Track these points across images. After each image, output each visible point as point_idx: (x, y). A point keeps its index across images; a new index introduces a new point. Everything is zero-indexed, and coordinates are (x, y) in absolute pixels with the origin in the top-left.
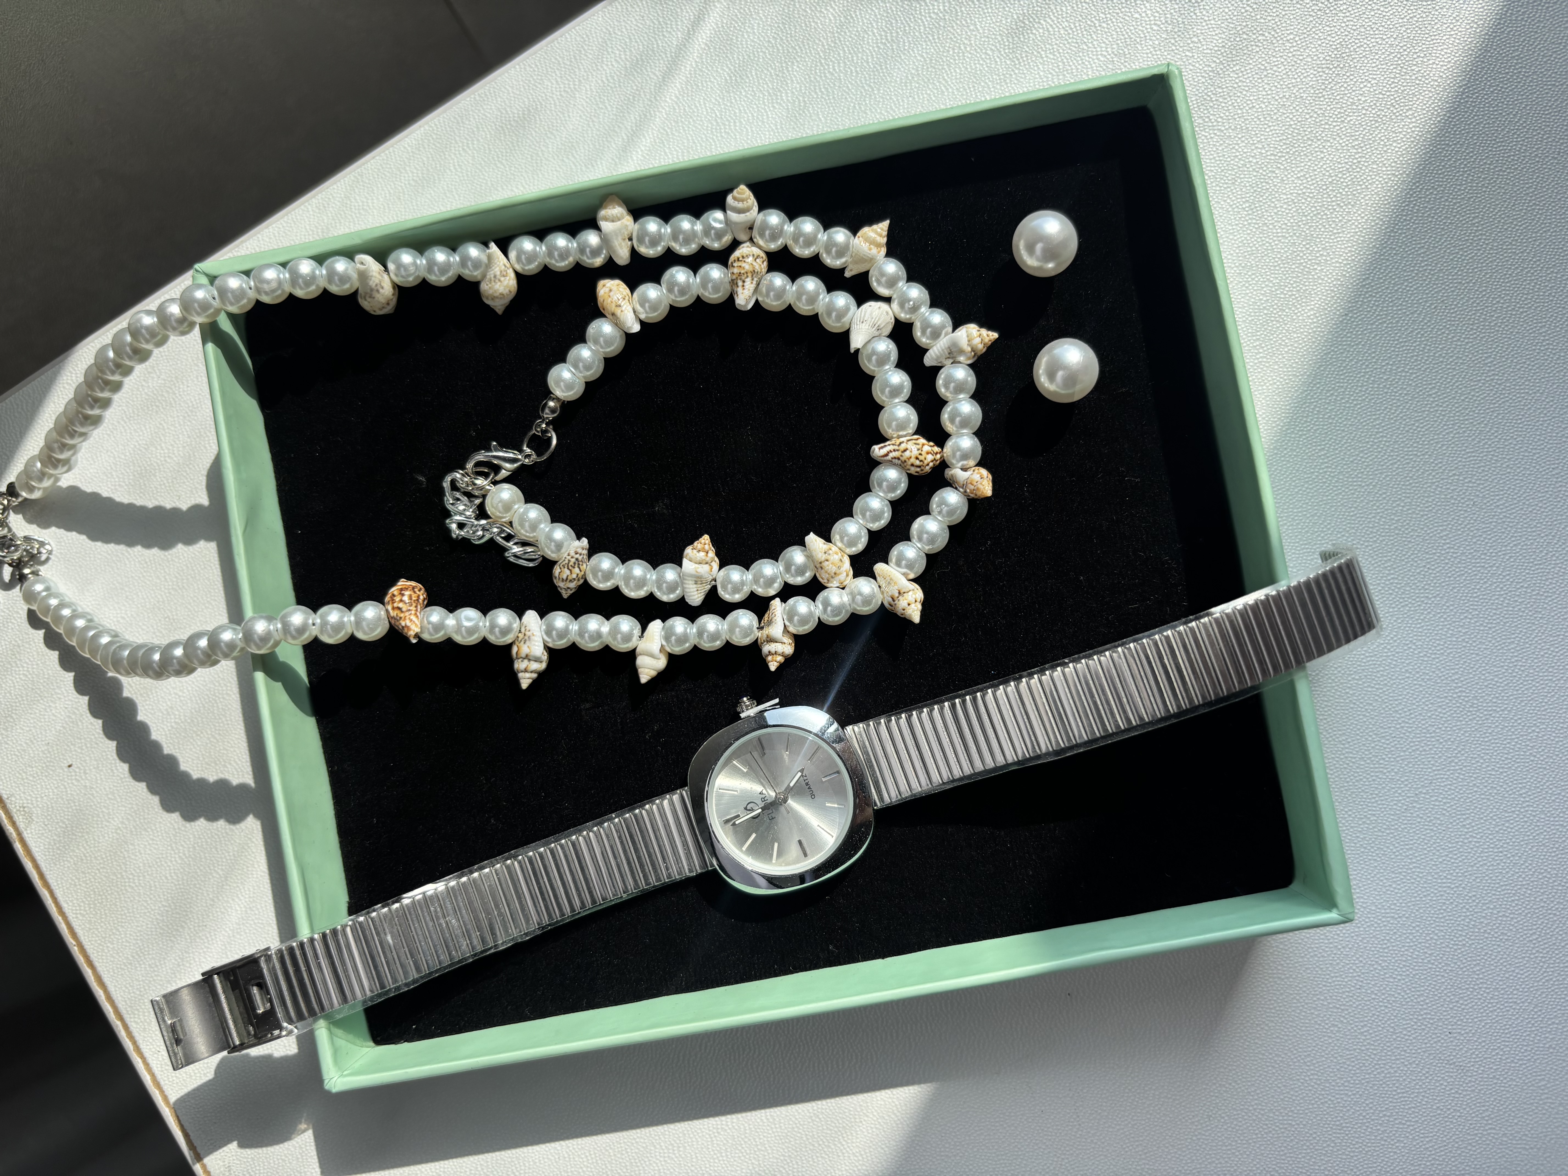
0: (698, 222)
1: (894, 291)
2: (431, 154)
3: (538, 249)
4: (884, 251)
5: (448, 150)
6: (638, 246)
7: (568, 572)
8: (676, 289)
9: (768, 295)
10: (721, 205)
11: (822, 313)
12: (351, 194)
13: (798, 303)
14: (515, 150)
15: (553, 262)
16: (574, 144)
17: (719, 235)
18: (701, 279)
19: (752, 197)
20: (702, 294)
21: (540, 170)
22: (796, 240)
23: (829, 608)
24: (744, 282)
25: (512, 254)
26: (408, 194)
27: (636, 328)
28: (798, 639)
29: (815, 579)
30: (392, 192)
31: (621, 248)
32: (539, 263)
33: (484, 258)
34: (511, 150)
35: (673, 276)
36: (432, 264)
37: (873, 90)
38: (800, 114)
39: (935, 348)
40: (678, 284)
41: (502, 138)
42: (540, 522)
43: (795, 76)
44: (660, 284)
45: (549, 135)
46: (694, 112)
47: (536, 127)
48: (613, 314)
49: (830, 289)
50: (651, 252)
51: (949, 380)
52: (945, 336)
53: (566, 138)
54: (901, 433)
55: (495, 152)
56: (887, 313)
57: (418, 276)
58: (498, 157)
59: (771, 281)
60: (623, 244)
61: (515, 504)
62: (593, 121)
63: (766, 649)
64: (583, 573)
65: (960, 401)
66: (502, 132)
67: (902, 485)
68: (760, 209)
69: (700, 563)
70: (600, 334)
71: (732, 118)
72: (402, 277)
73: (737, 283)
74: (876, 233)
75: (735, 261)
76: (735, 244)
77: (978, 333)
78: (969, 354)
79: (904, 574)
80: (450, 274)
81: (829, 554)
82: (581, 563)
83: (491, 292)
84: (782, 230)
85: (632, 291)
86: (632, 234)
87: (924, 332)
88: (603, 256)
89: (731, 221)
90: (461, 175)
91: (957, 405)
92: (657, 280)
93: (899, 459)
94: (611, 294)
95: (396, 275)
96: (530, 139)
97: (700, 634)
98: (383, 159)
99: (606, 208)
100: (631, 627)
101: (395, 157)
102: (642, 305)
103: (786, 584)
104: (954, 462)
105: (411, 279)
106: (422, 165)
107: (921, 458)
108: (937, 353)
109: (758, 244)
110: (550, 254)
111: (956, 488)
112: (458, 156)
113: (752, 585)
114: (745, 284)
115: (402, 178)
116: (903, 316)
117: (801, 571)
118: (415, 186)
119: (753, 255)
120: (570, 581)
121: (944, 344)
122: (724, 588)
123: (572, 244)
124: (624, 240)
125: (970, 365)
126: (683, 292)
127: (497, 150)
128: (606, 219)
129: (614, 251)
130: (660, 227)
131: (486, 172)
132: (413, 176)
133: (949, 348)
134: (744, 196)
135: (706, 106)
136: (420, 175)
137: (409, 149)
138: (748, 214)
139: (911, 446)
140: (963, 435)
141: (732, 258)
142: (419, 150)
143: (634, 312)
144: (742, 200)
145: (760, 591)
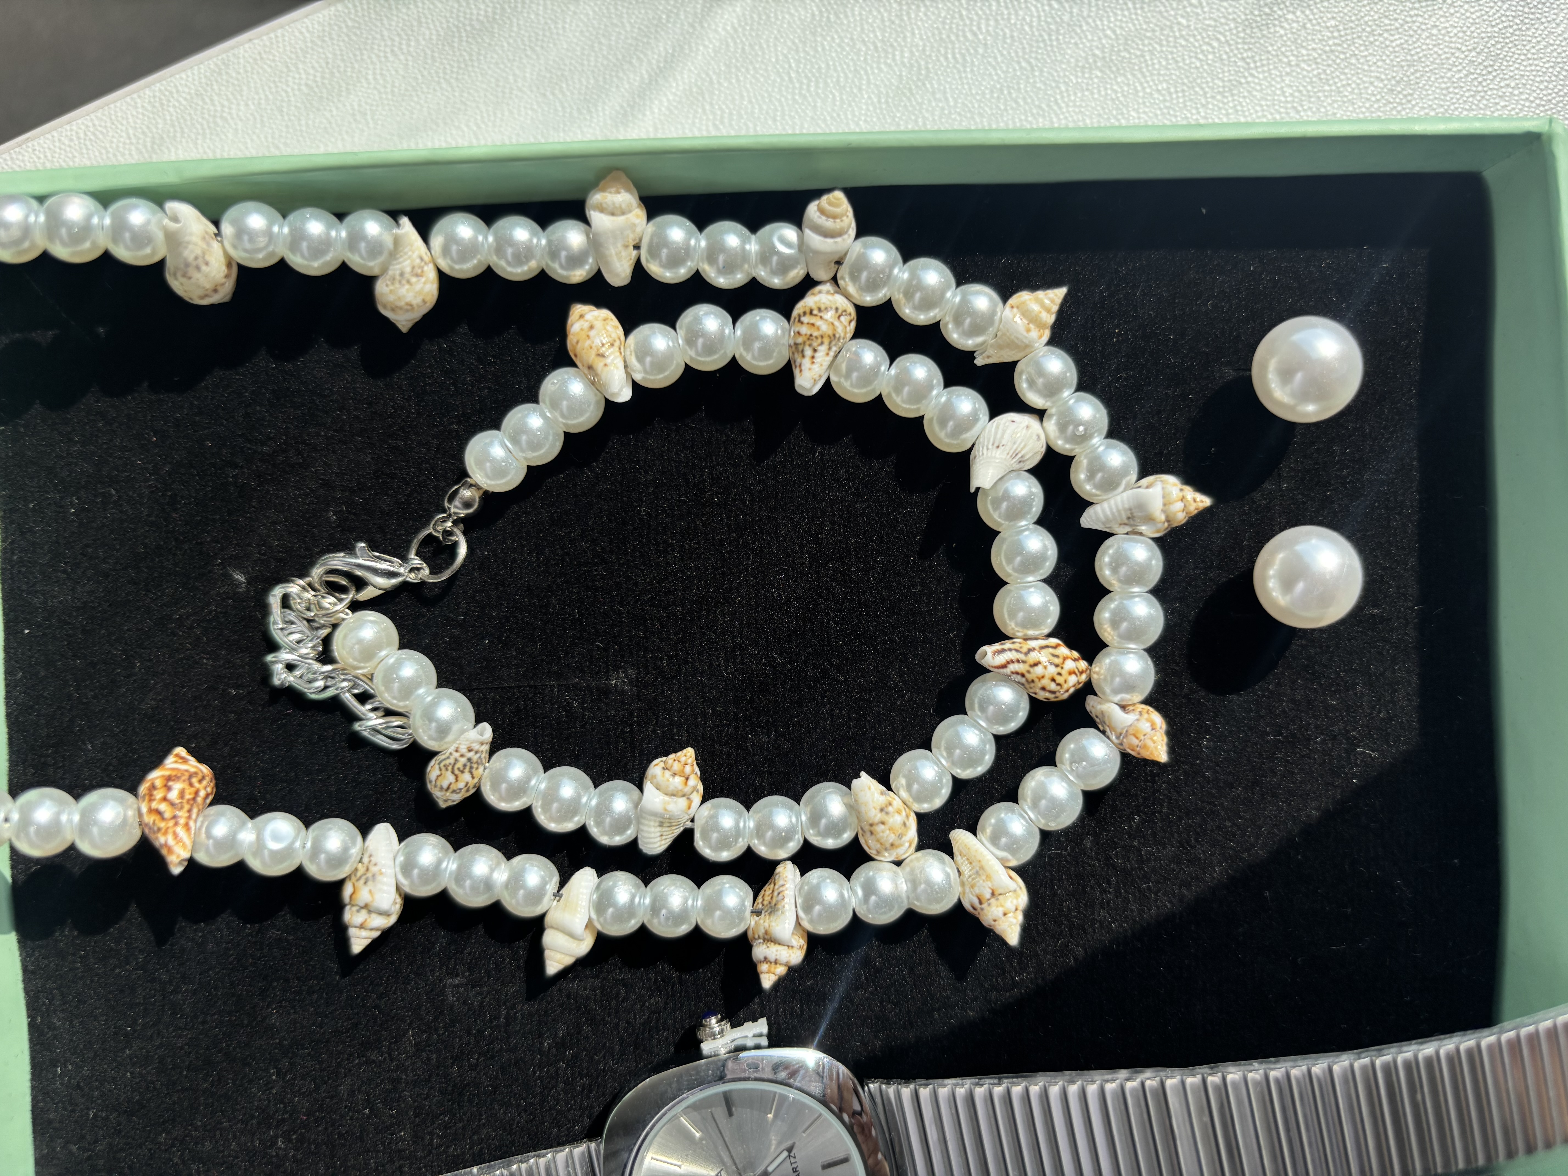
0: (753, 237)
1: (1054, 402)
2: (341, 50)
3: (480, 238)
4: (1047, 335)
5: (368, 47)
6: (647, 261)
7: (452, 778)
8: (700, 341)
9: (848, 376)
10: (796, 218)
11: (931, 420)
12: (206, 91)
13: (894, 395)
14: (473, 66)
15: (503, 263)
16: (566, 73)
17: (785, 265)
18: (744, 333)
19: (850, 213)
20: (741, 355)
21: (508, 104)
22: (908, 294)
23: (873, 898)
24: (815, 351)
25: (437, 239)
26: (296, 107)
27: (624, 395)
28: (814, 941)
29: (855, 842)
30: (271, 97)
31: (620, 258)
32: (480, 261)
33: (388, 240)
34: (466, 65)
35: (698, 320)
36: (298, 237)
37: (1033, 70)
38: (917, 86)
39: (1105, 505)
40: (704, 334)
41: (456, 45)
42: (418, 685)
43: (919, 28)
44: (673, 327)
45: (529, 53)
46: (757, 55)
47: (510, 36)
48: (590, 367)
49: (949, 382)
50: (668, 274)
51: (1119, 561)
52: (1125, 490)
53: (554, 61)
54: (1031, 633)
55: (442, 63)
56: (1039, 437)
57: (272, 254)
58: (445, 73)
59: (856, 354)
60: (624, 254)
61: (380, 650)
62: (600, 43)
63: (759, 951)
64: (476, 780)
65: (1132, 596)
66: (457, 35)
67: (1021, 714)
68: (859, 235)
69: (673, 795)
70: (564, 393)
71: (814, 75)
72: (246, 251)
73: (803, 351)
74: (1043, 305)
75: (805, 313)
76: (808, 284)
77: (1181, 494)
78: (1160, 525)
79: (1002, 861)
80: (328, 257)
81: (887, 813)
82: (475, 766)
83: (391, 298)
84: (889, 276)
85: (627, 332)
86: (641, 240)
87: (1091, 477)
88: (587, 267)
89: (808, 247)
90: (382, 90)
91: (1125, 602)
92: (671, 321)
93: (1023, 675)
94: (592, 333)
95: (235, 247)
96: (497, 54)
97: (655, 909)
98: (265, 45)
99: (603, 190)
100: (543, 878)
101: (284, 46)
102: (640, 359)
103: (806, 844)
104: (1108, 690)
105: (260, 256)
106: (324, 65)
107: (1059, 679)
108: (1109, 513)
109: (845, 289)
110: (499, 249)
111: (1103, 732)
112: (383, 59)
113: (752, 837)
114: (817, 355)
115: (290, 79)
116: (1062, 446)
117: (834, 829)
118: (309, 95)
119: (837, 309)
120: (454, 791)
121: (1122, 502)
122: (705, 837)
123: (539, 239)
124: (626, 247)
125: (1155, 540)
126: (710, 348)
127: (445, 62)
128: (602, 209)
129: (607, 263)
130: (689, 235)
131: (423, 92)
132: (308, 79)
133: (1130, 509)
134: (838, 210)
135: (776, 50)
136: (318, 79)
137: (307, 35)
138: (839, 240)
139: (1043, 657)
140: (1128, 651)
141: (799, 308)
142: (324, 41)
143: (626, 367)
144: (834, 217)
145: (763, 850)
